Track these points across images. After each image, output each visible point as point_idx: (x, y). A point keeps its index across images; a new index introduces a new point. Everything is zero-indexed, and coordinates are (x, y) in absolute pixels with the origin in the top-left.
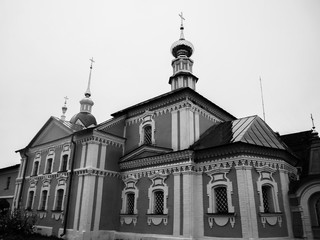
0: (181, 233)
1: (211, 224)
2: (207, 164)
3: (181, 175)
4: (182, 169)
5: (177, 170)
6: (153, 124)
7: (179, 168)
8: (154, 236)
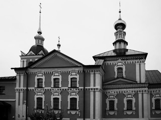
0: (143, 117)
1: (154, 113)
2: (152, 90)
3: (142, 94)
4: (142, 91)
5: (140, 91)
6: (124, 67)
7: (141, 91)
8: (128, 119)
